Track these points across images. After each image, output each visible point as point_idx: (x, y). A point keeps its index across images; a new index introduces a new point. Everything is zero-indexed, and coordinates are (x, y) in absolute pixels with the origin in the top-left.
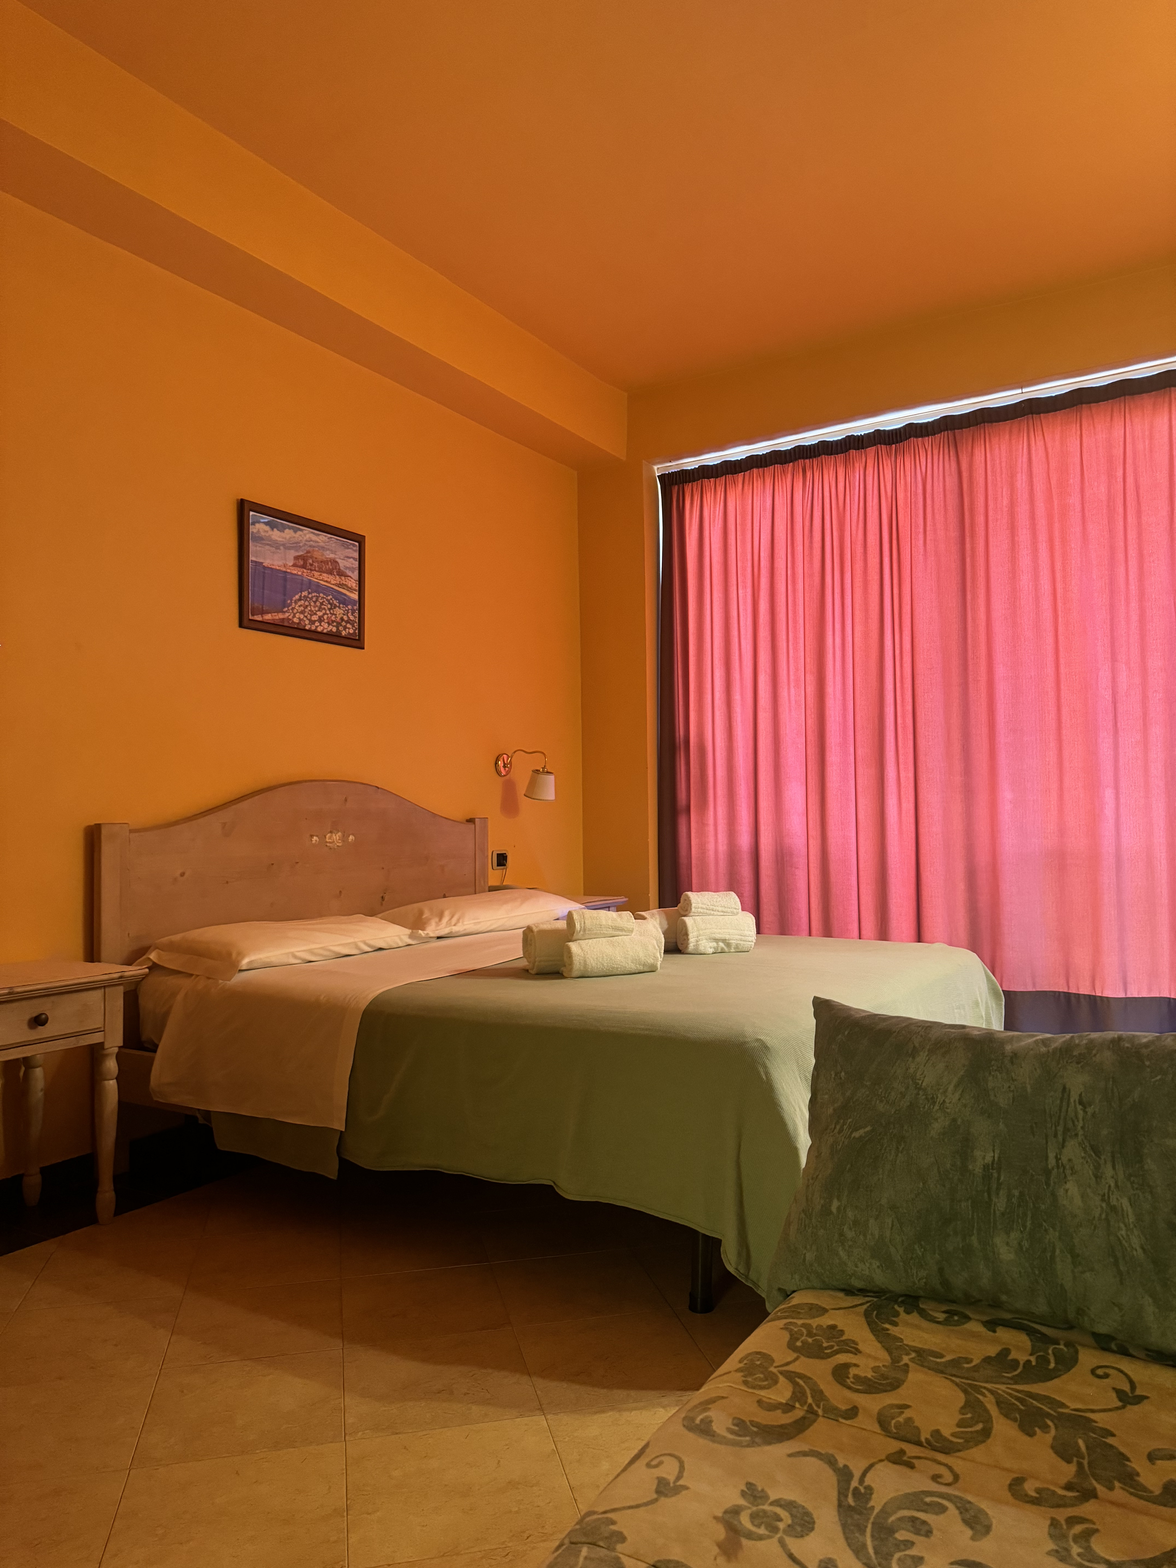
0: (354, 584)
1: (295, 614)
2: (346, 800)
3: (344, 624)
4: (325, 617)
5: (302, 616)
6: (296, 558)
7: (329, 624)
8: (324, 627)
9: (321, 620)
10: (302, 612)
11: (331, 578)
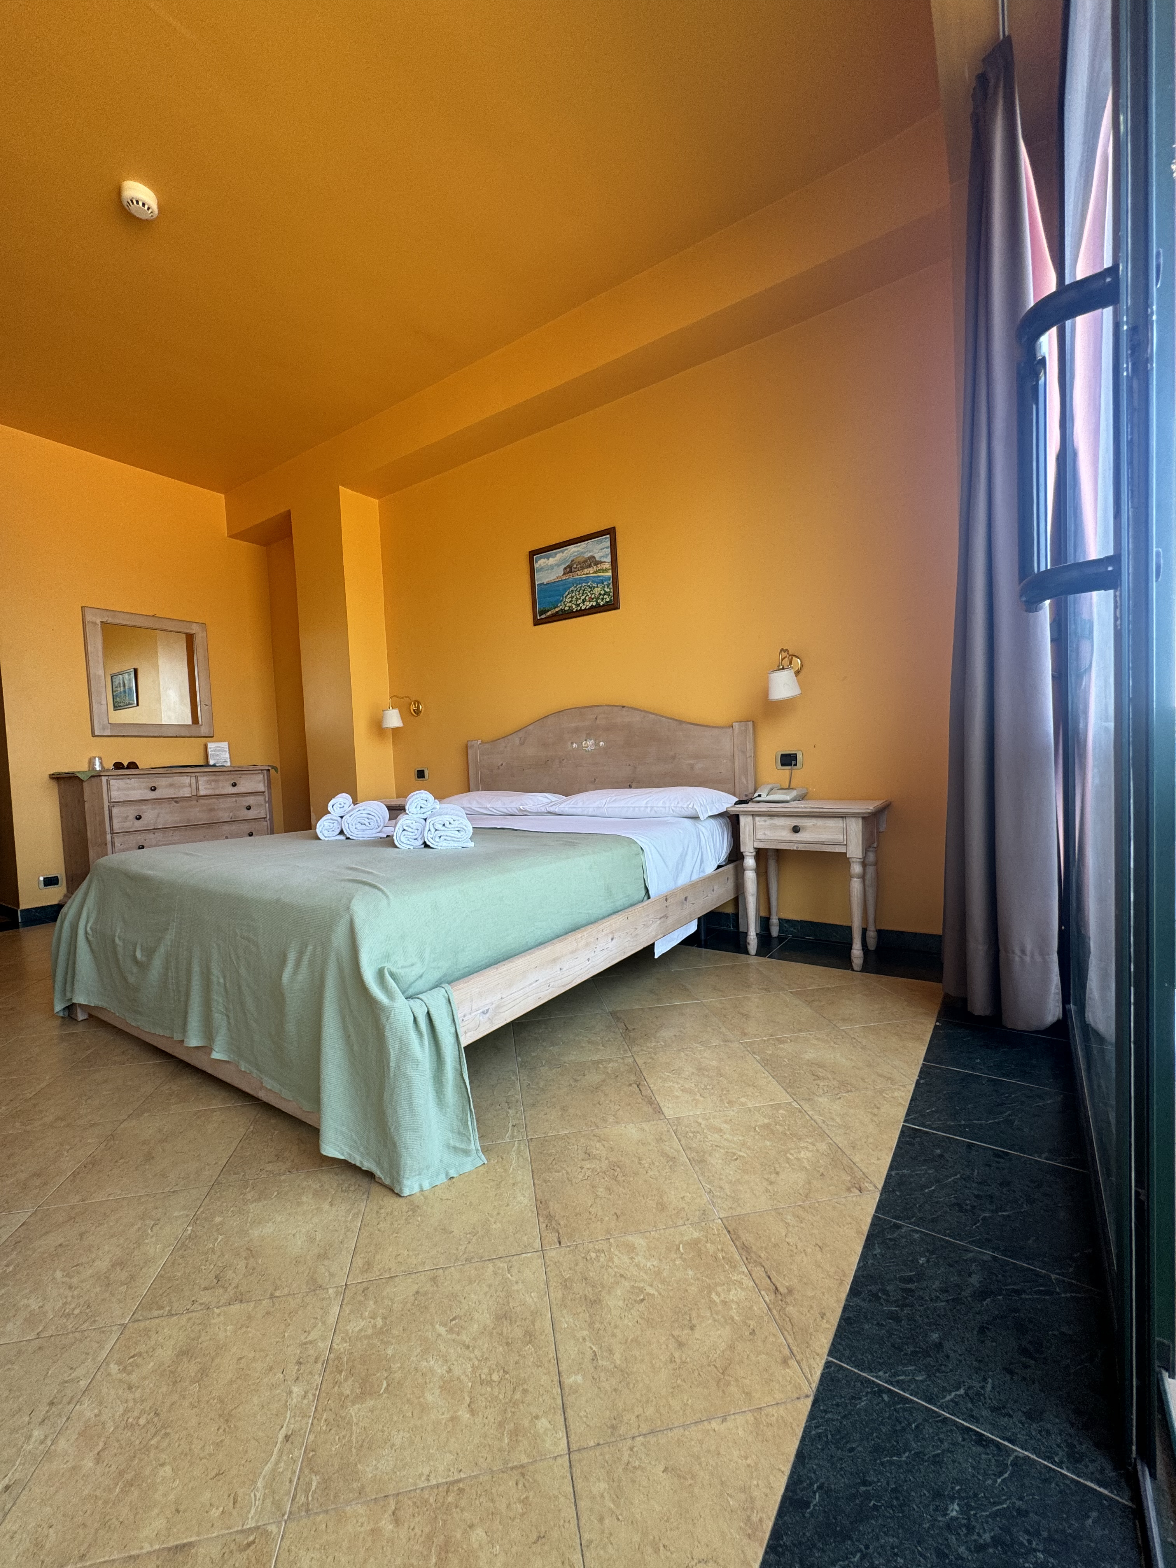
0: (607, 565)
1: (567, 604)
2: (596, 718)
3: (601, 597)
4: (587, 598)
5: (570, 604)
6: (565, 569)
7: (590, 601)
8: (589, 604)
9: (584, 602)
10: (570, 602)
11: (591, 570)
